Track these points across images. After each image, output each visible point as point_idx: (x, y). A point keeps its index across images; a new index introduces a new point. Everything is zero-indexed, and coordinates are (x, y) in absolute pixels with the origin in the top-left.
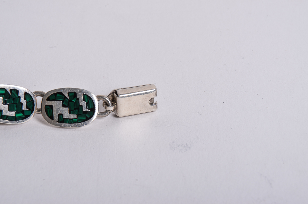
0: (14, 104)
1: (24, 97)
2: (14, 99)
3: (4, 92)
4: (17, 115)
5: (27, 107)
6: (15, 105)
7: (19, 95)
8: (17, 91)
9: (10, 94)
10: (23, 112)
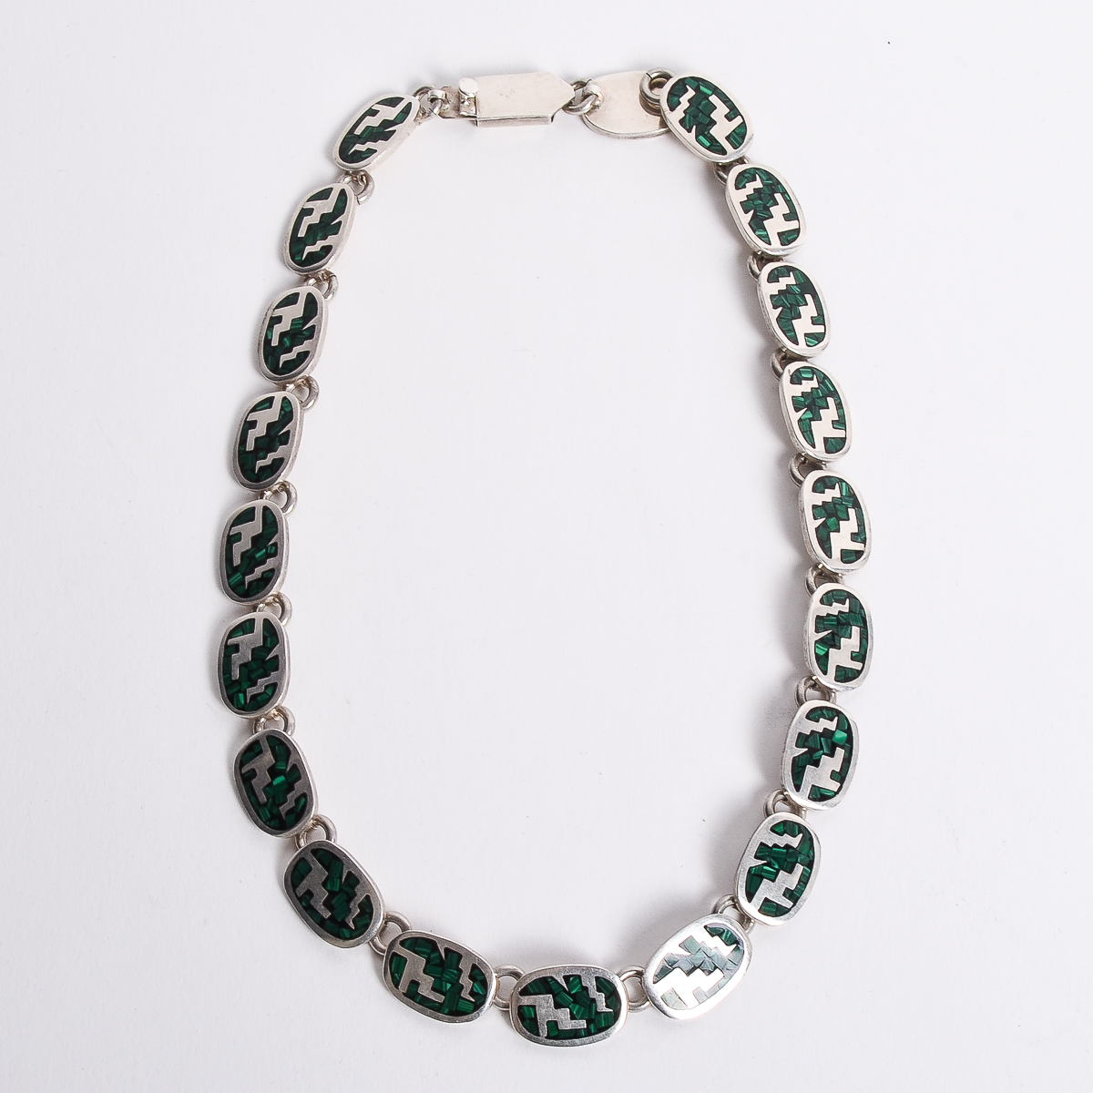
0: (701, 111)
1: (679, 107)
2: (695, 117)
3: (701, 138)
4: (710, 92)
5: (686, 91)
6: (700, 108)
7: (684, 115)
8: (682, 122)
9: (694, 127)
10: (697, 89)
